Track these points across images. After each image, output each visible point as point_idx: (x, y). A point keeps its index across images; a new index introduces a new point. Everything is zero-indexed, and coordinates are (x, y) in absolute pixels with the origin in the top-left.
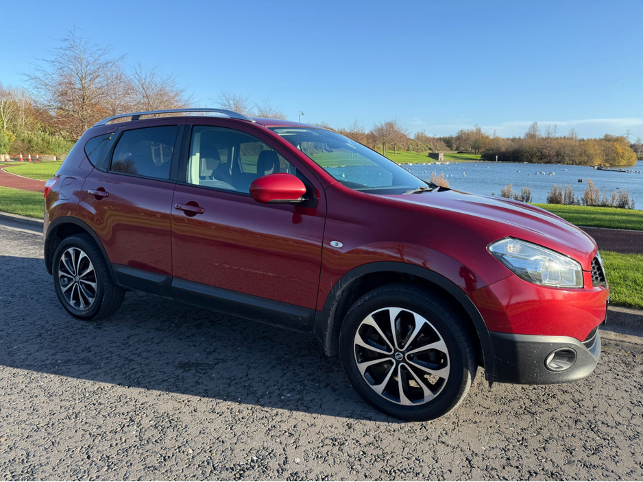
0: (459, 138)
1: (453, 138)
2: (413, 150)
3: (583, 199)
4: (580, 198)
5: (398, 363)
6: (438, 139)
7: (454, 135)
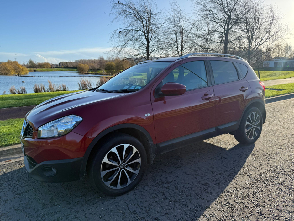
3: (49, 89)
4: (48, 89)
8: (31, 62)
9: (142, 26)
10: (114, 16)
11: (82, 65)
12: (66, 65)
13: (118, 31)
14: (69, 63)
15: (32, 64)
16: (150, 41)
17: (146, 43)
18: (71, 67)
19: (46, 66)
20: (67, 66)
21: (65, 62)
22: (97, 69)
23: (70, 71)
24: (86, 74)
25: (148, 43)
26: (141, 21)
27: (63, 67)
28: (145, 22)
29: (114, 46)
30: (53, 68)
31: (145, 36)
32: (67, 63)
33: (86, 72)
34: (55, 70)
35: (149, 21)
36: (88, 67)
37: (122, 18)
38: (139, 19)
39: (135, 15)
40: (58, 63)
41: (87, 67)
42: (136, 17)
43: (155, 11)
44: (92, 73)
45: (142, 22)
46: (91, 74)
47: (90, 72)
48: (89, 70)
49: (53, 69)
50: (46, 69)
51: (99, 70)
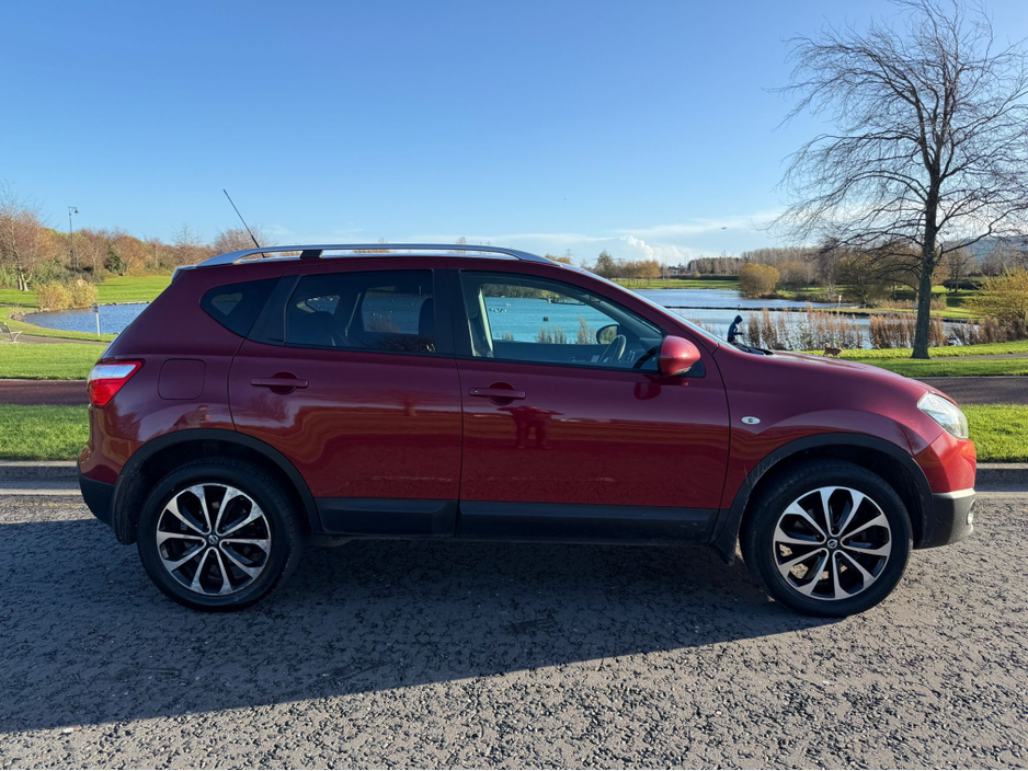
5: (831, 551)
8: (604, 259)
9: (917, 120)
11: (758, 270)
12: (710, 269)
13: (819, 147)
14: (721, 261)
15: (605, 266)
16: (944, 176)
17: (925, 179)
18: (726, 275)
19: (644, 272)
20: (712, 272)
21: (708, 259)
22: (809, 281)
23: (717, 287)
24: (763, 297)
25: (936, 180)
26: (913, 99)
27: (699, 275)
28: (928, 104)
29: (794, 200)
30: (666, 277)
31: (926, 155)
32: (713, 261)
33: (767, 293)
34: (670, 285)
35: (950, 94)
36: (778, 274)
37: (837, 99)
38: (906, 94)
39: (889, 82)
40: (685, 264)
41: (772, 275)
42: (893, 86)
43: (978, 54)
44: (786, 294)
45: (917, 103)
46: (782, 298)
47: (780, 292)
48: (779, 287)
49: (665, 282)
50: (643, 282)
51: (813, 283)
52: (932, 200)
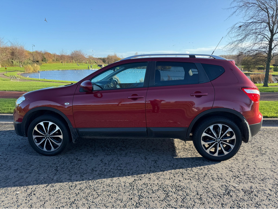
0: (108, 58)
1: (105, 58)
2: (89, 63)
6: (98, 59)
7: (106, 57)
9: (267, 17)
10: (233, 10)
13: (238, 25)
16: (275, 34)
17: (270, 35)
25: (273, 35)
29: (230, 41)
31: (270, 27)
35: (277, 9)
37: (244, 11)
38: (264, 9)
39: (259, 6)
45: (268, 12)
52: (271, 41)
